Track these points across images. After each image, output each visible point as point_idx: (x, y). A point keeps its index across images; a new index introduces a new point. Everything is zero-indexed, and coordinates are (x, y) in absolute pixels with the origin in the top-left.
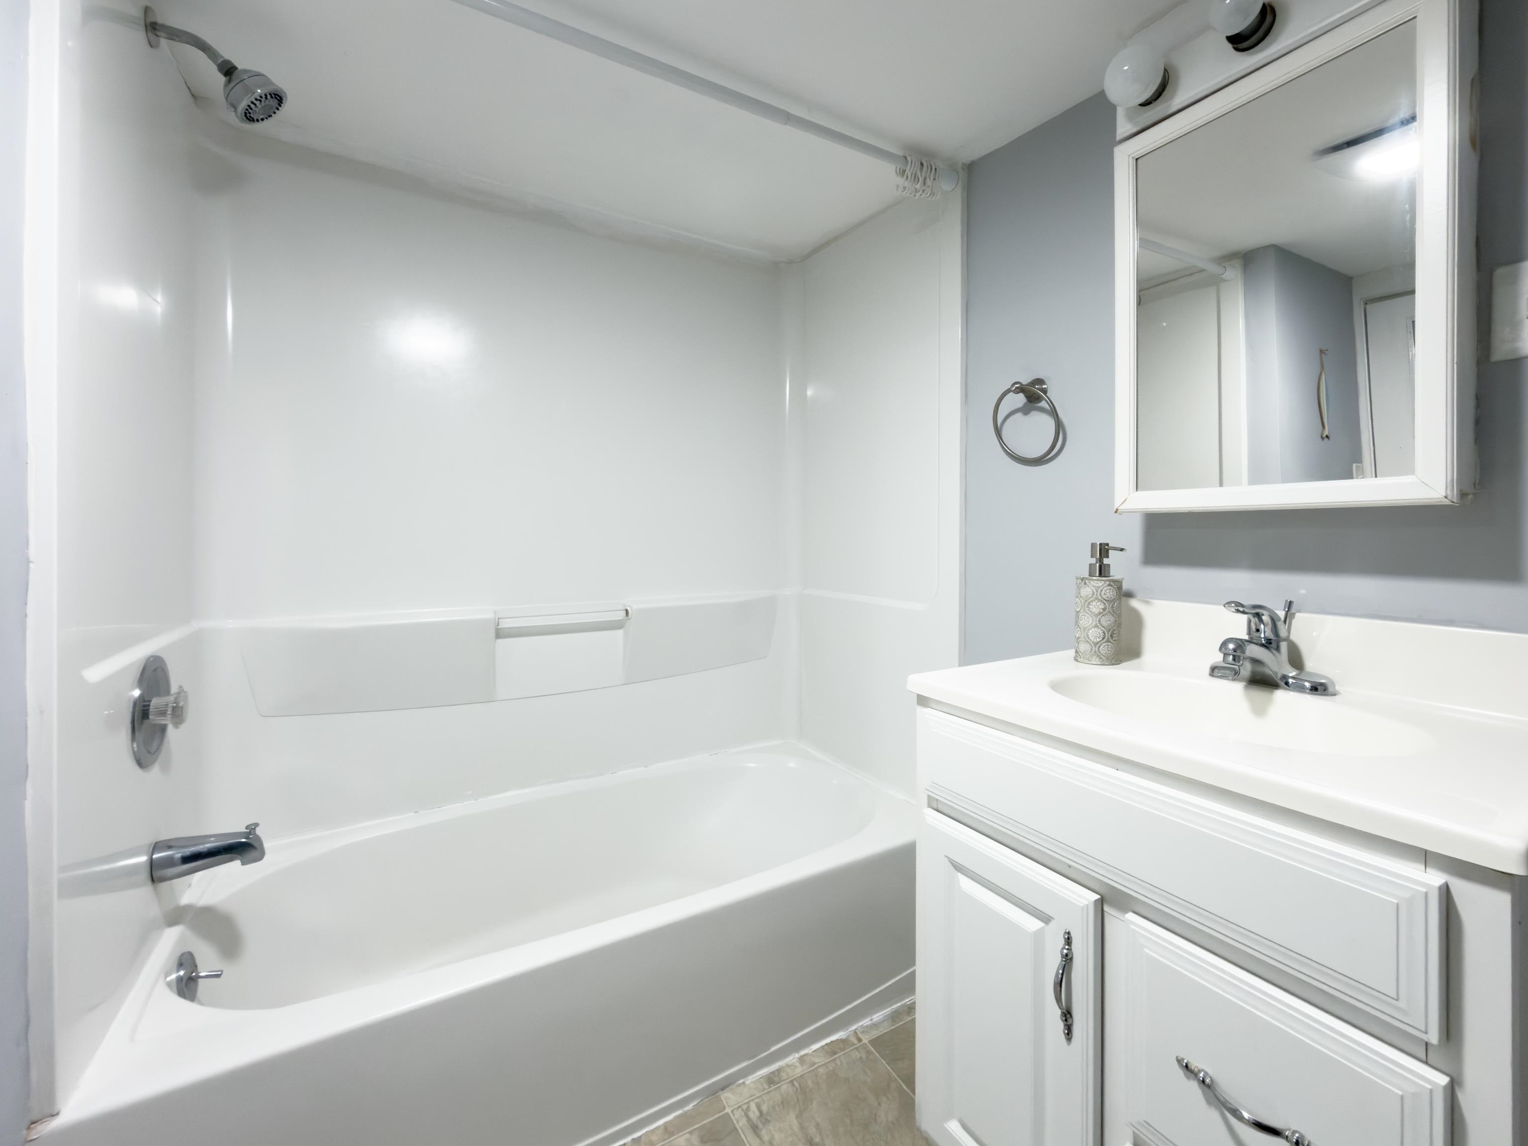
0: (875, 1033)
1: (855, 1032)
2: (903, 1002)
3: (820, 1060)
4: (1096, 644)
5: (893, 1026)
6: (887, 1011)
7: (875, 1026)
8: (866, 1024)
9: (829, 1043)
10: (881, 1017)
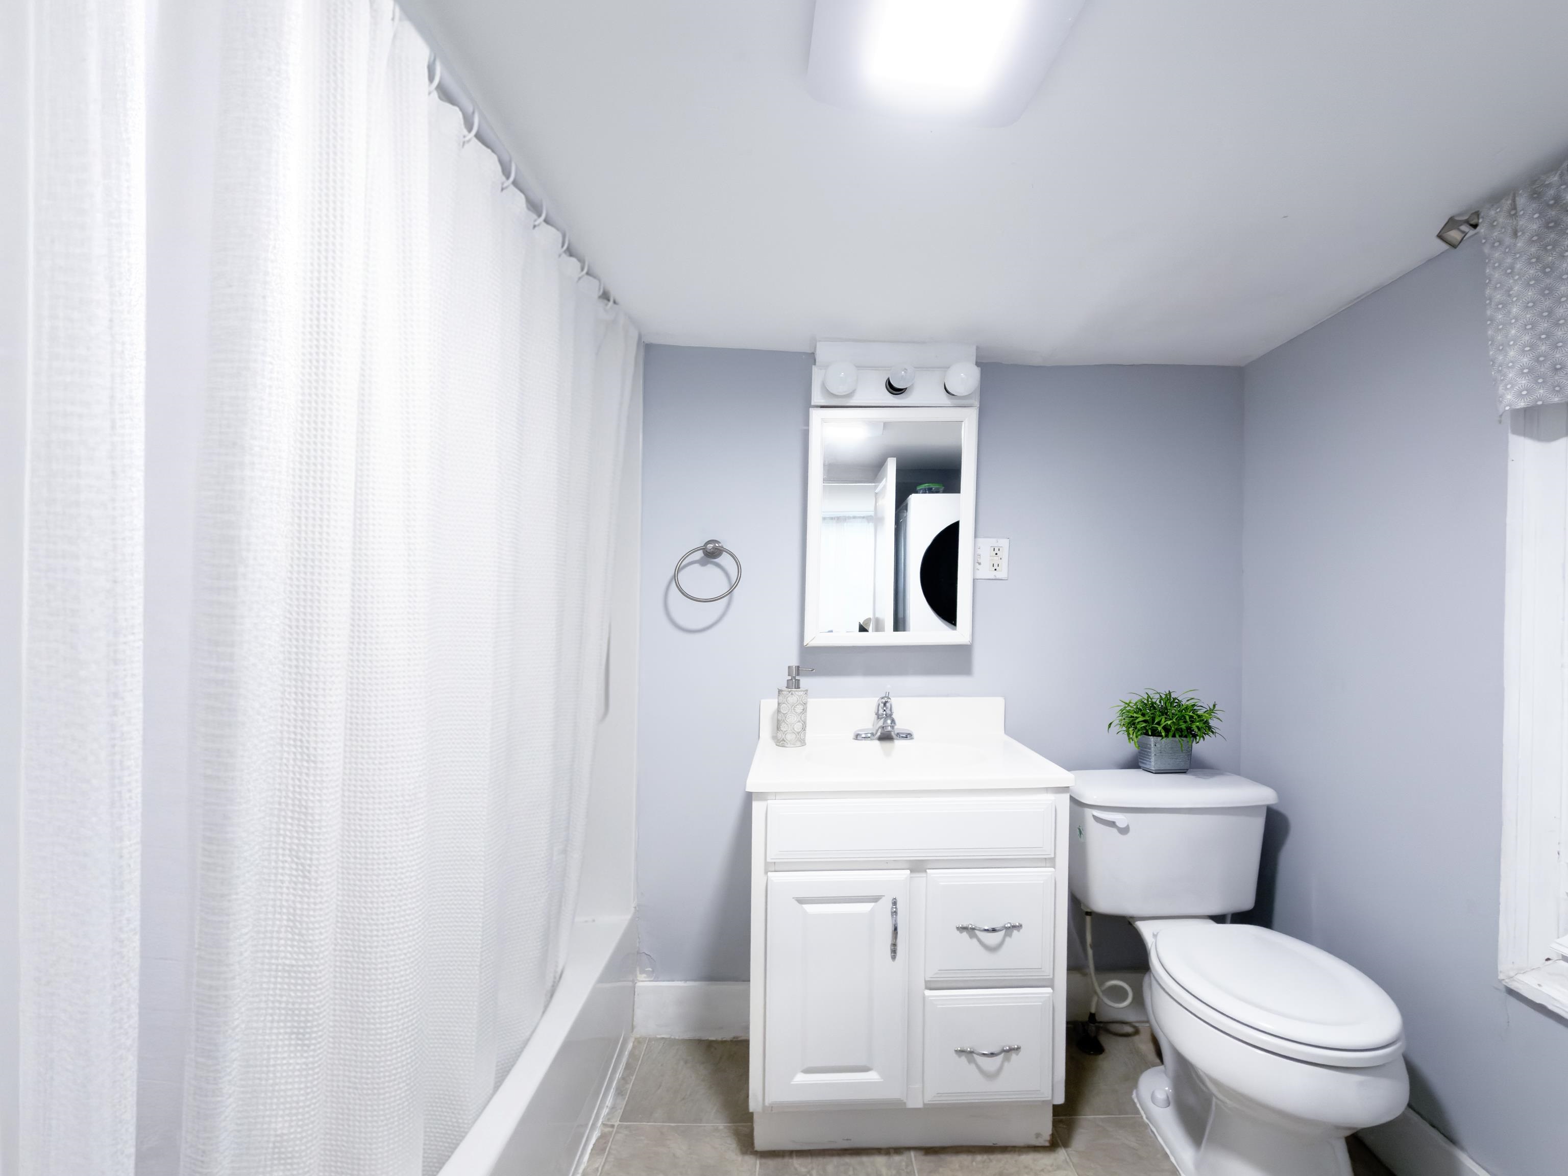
0: (620, 1112)
1: (604, 1125)
2: (617, 1079)
3: (599, 1162)
4: (798, 733)
5: (625, 1099)
6: (612, 1091)
7: (613, 1108)
8: (606, 1113)
9: (593, 1147)
10: (611, 1101)
